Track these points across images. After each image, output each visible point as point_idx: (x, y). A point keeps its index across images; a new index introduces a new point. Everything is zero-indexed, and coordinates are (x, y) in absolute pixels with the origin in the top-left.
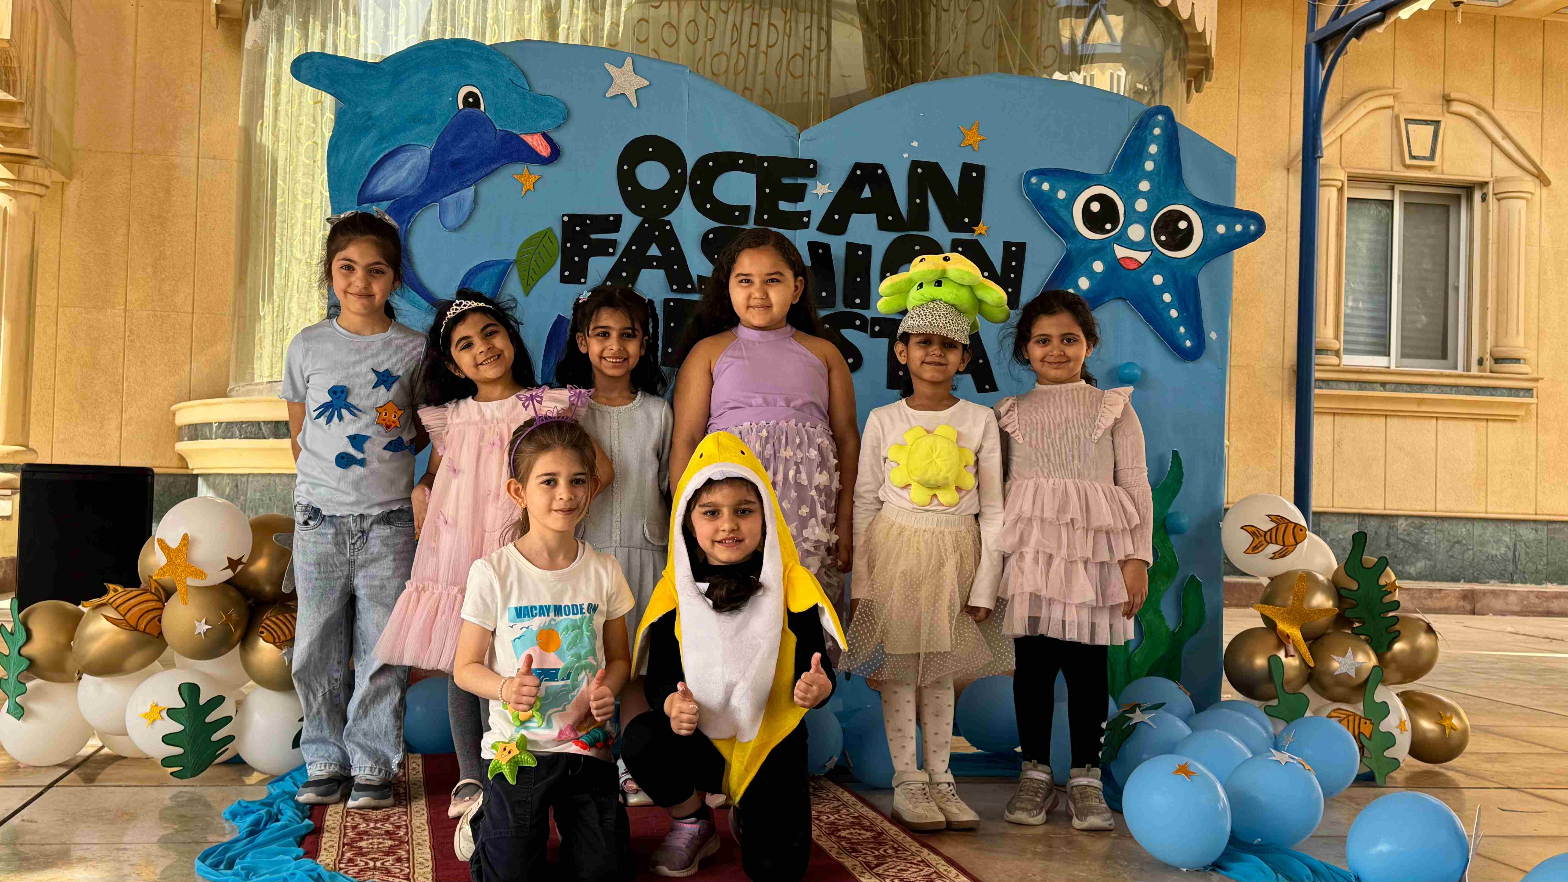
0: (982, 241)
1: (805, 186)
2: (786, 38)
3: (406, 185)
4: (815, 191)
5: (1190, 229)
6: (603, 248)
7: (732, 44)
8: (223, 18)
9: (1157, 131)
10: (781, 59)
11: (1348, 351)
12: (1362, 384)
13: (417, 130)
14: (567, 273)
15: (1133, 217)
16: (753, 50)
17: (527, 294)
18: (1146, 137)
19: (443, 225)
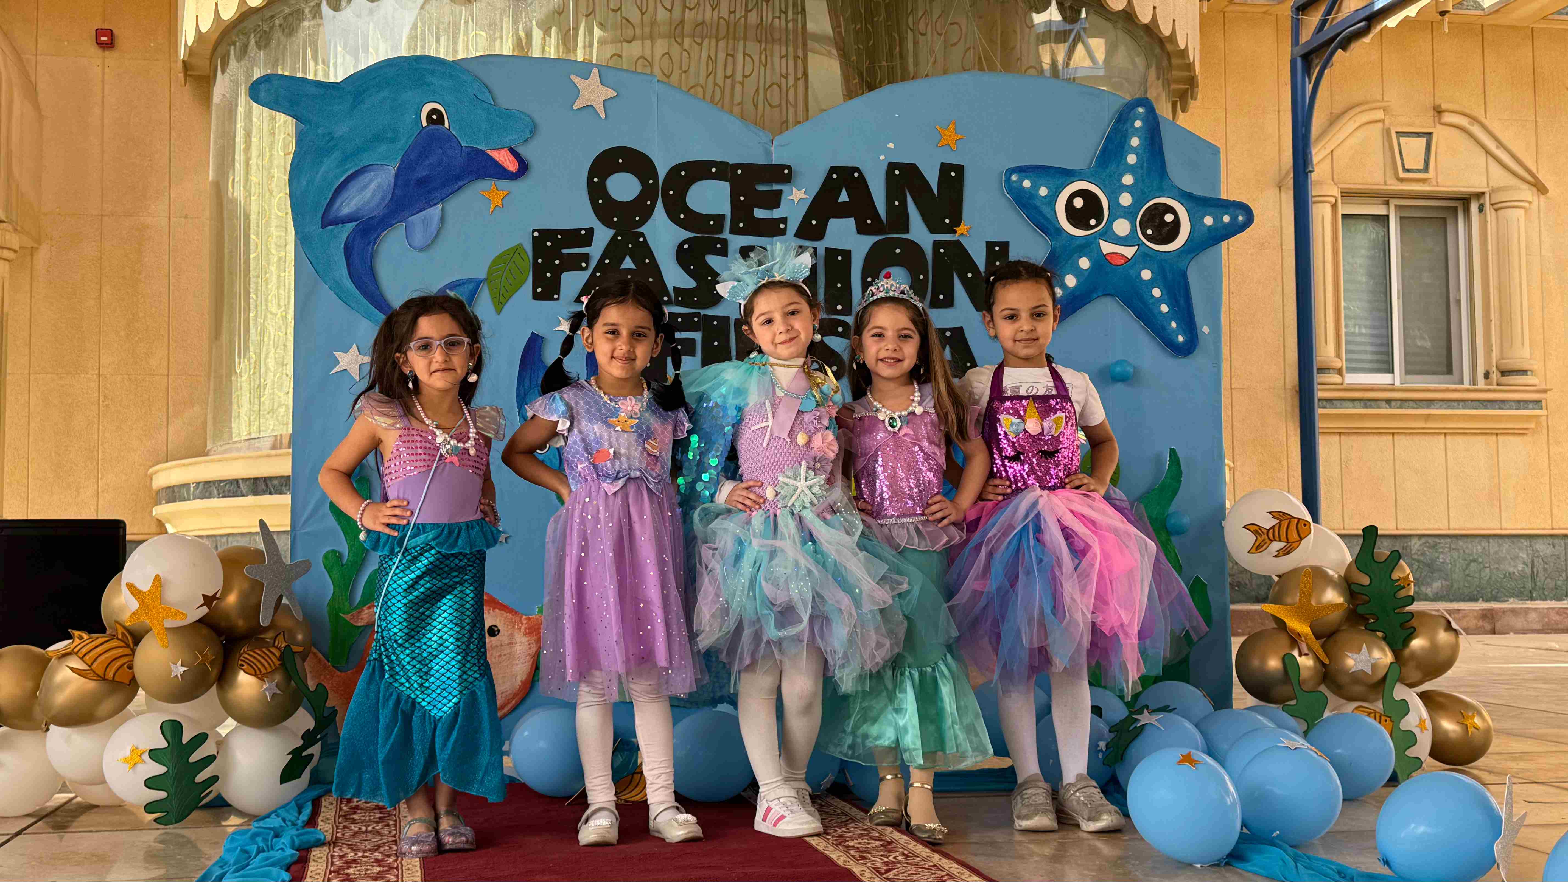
0: (963, 241)
1: (781, 192)
2: (763, 68)
3: (371, 205)
4: (791, 198)
5: (1177, 222)
6: (575, 263)
7: (707, 77)
8: (190, 76)
9: (1138, 124)
10: (757, 90)
11: (1351, 370)
12: (1367, 403)
13: (379, 150)
14: (539, 290)
15: (1117, 211)
16: (729, 81)
17: (499, 312)
18: (1127, 130)
19: (410, 245)
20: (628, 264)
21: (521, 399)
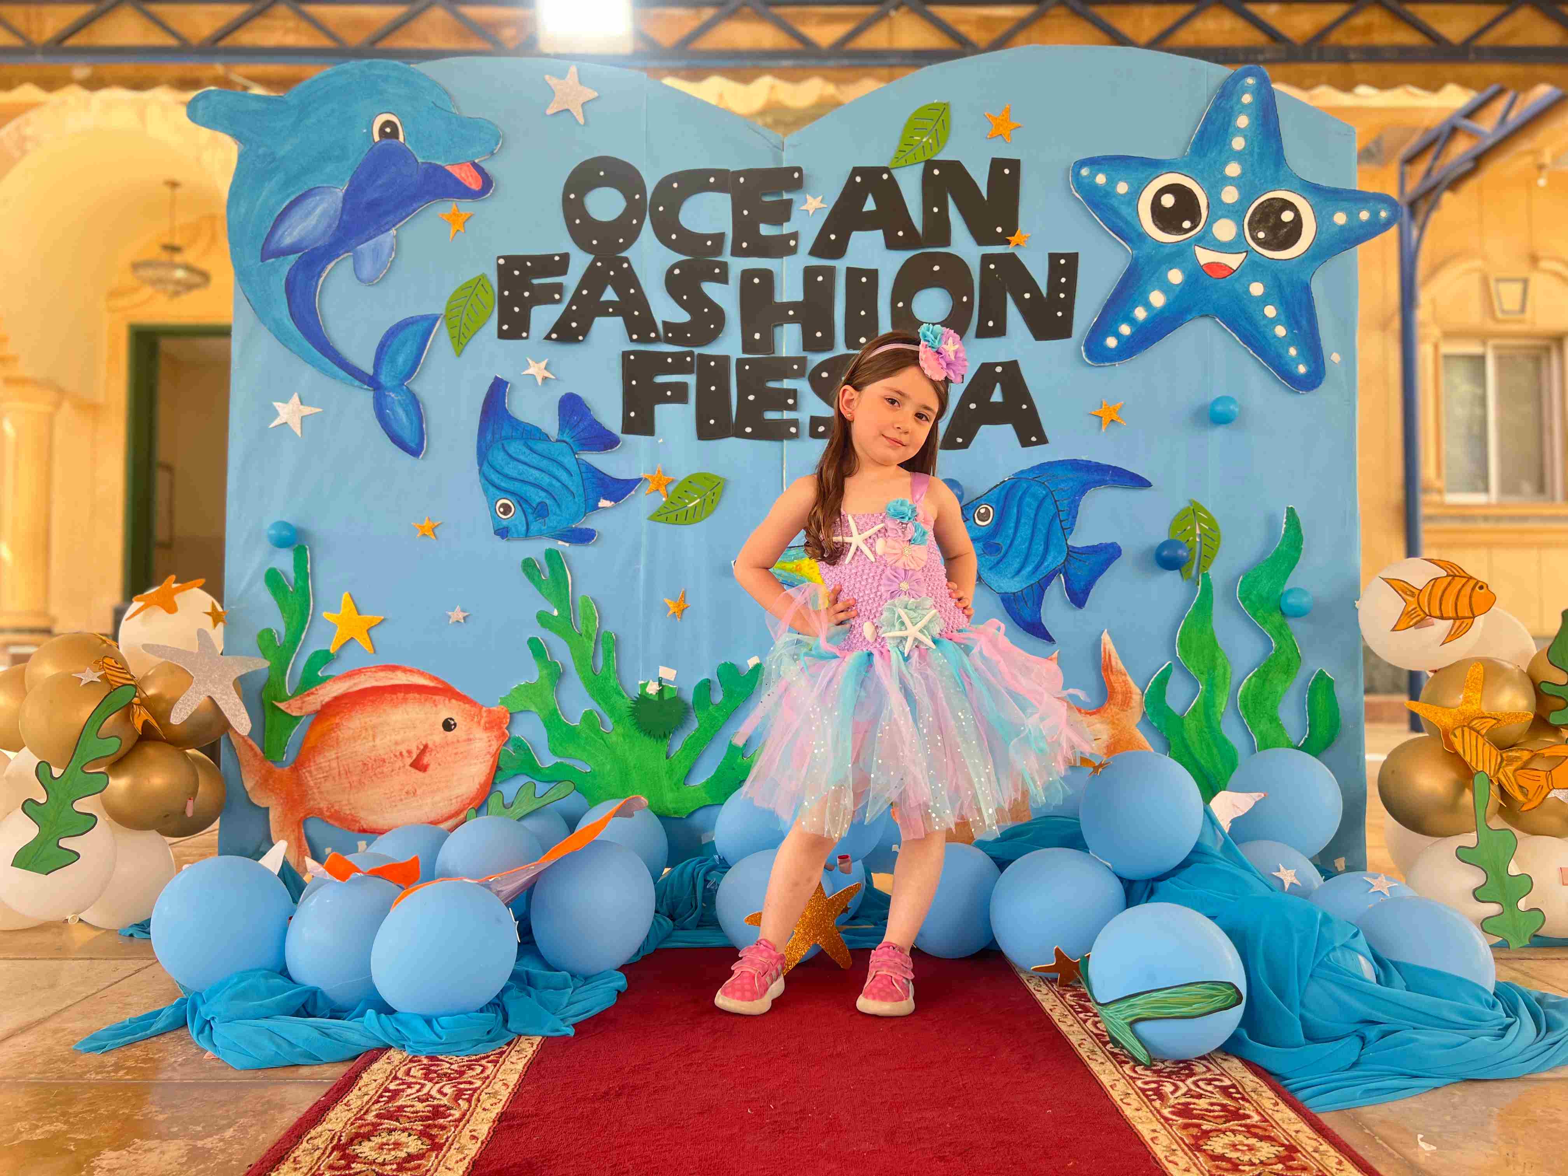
0: (1019, 254)
1: (791, 201)
3: (316, 234)
4: (804, 208)
5: (1297, 222)
6: (547, 296)
9: (1247, 99)
11: (1450, 490)
12: (1464, 518)
13: (328, 170)
14: (505, 327)
15: (1218, 209)
17: (459, 354)
18: (1232, 107)
19: (358, 278)
20: (609, 295)
21: (483, 455)
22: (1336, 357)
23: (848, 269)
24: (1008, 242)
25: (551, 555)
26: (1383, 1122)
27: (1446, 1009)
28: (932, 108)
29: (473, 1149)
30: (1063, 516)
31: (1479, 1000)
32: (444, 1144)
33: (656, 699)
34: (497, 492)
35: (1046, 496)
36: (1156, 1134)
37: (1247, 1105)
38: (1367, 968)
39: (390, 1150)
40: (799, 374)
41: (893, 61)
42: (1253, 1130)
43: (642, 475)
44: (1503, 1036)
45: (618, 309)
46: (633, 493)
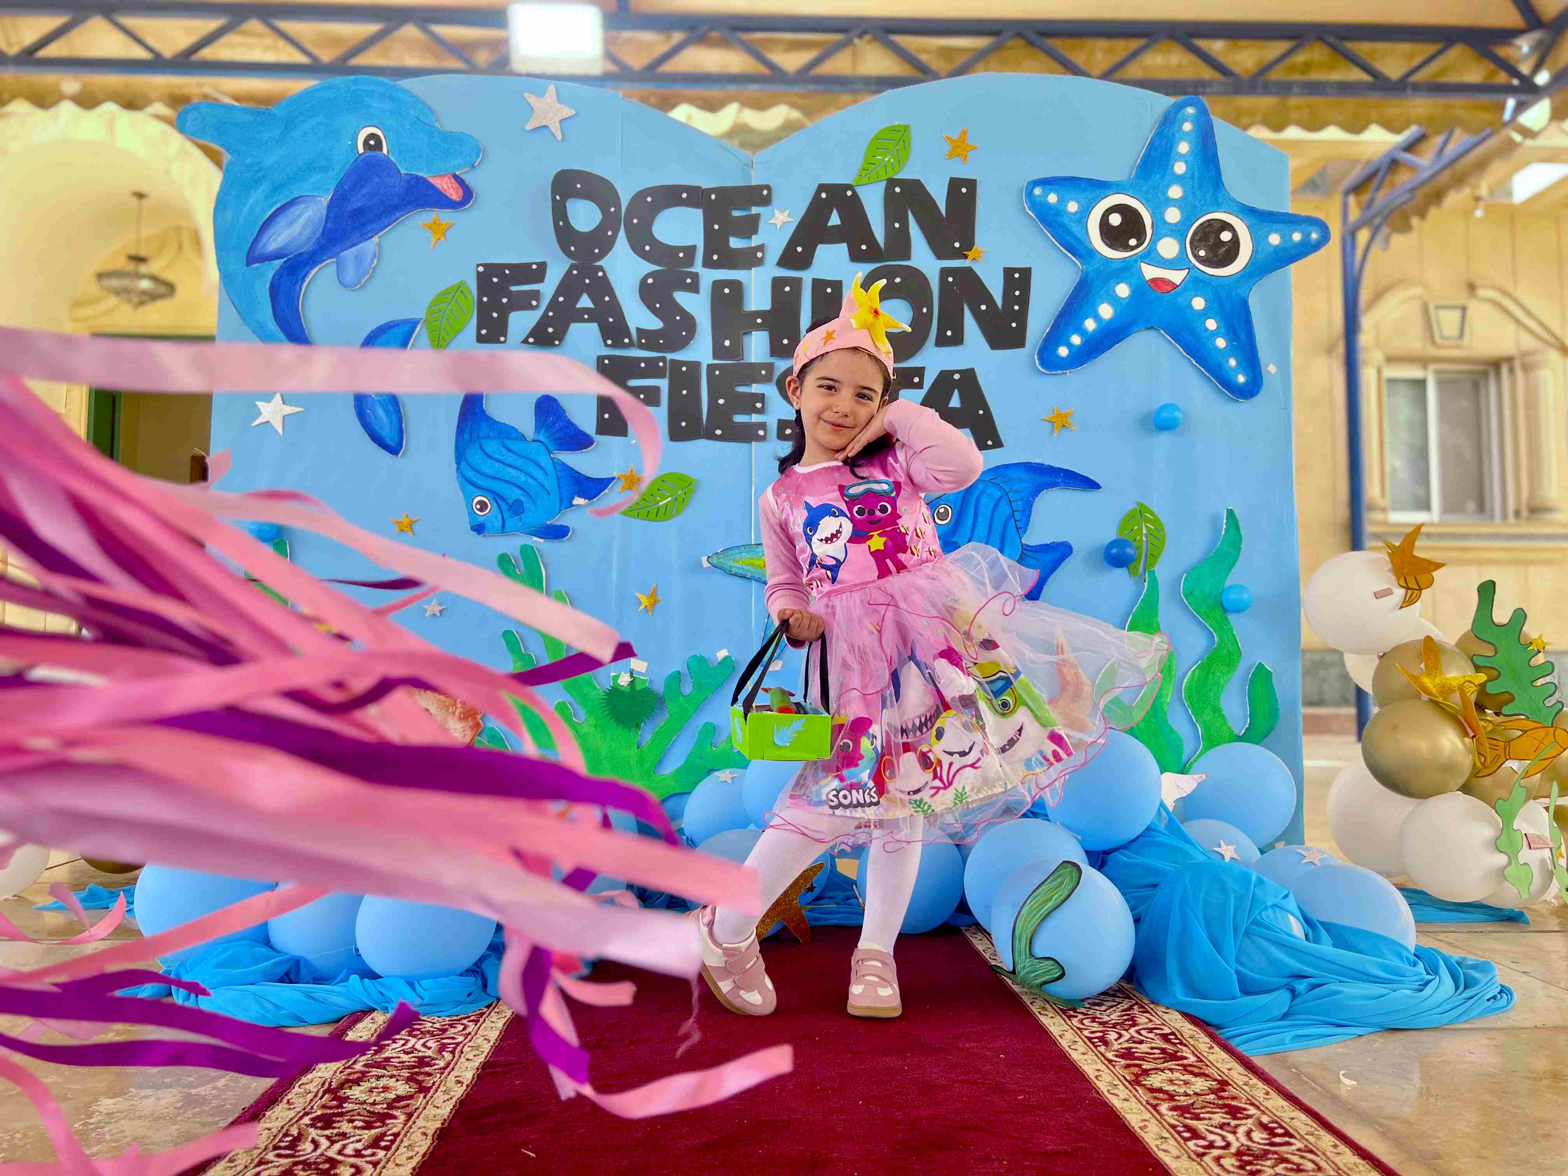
0: (976, 268)
1: (759, 215)
3: (301, 240)
4: (772, 222)
5: (1235, 242)
6: (524, 302)
9: (1187, 127)
11: (1394, 509)
13: (313, 180)
14: (484, 332)
15: (1163, 229)
18: (1173, 134)
19: (340, 282)
20: (585, 302)
21: (460, 454)
22: (1272, 369)
23: (814, 280)
24: (966, 257)
25: (526, 551)
26: (1308, 1063)
27: (1371, 964)
28: (893, 129)
29: (459, 1092)
30: (1018, 516)
31: (1400, 956)
32: (431, 1087)
33: (628, 690)
34: (475, 490)
35: (1001, 498)
36: (1100, 1073)
37: (1184, 1048)
38: (1297, 928)
39: (380, 1092)
40: (767, 379)
41: (855, 87)
42: (1189, 1068)
43: (615, 474)
44: (1421, 990)
45: (593, 316)
46: (606, 491)
